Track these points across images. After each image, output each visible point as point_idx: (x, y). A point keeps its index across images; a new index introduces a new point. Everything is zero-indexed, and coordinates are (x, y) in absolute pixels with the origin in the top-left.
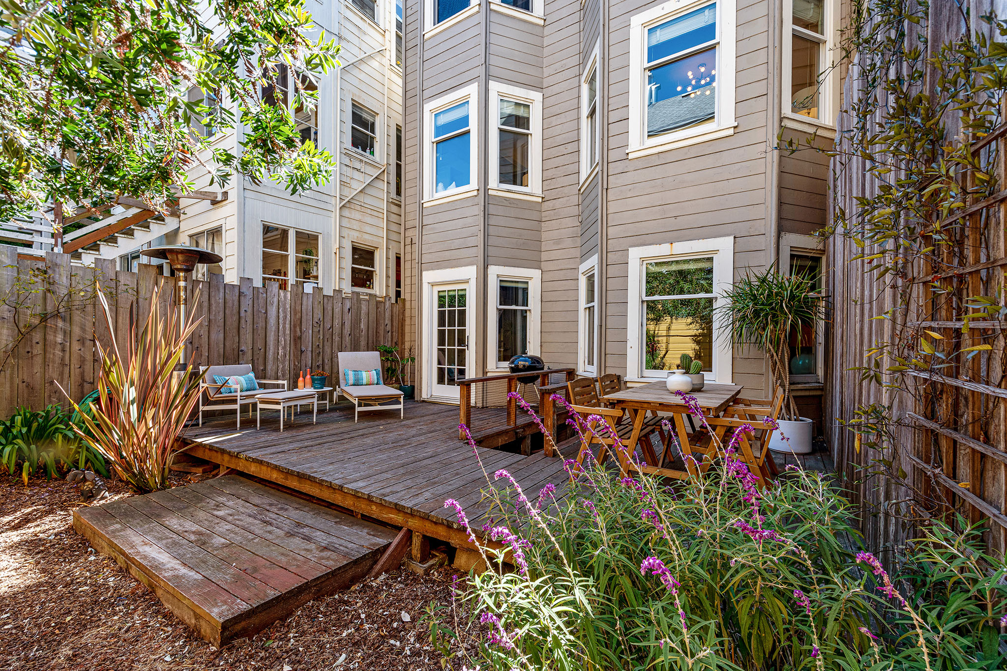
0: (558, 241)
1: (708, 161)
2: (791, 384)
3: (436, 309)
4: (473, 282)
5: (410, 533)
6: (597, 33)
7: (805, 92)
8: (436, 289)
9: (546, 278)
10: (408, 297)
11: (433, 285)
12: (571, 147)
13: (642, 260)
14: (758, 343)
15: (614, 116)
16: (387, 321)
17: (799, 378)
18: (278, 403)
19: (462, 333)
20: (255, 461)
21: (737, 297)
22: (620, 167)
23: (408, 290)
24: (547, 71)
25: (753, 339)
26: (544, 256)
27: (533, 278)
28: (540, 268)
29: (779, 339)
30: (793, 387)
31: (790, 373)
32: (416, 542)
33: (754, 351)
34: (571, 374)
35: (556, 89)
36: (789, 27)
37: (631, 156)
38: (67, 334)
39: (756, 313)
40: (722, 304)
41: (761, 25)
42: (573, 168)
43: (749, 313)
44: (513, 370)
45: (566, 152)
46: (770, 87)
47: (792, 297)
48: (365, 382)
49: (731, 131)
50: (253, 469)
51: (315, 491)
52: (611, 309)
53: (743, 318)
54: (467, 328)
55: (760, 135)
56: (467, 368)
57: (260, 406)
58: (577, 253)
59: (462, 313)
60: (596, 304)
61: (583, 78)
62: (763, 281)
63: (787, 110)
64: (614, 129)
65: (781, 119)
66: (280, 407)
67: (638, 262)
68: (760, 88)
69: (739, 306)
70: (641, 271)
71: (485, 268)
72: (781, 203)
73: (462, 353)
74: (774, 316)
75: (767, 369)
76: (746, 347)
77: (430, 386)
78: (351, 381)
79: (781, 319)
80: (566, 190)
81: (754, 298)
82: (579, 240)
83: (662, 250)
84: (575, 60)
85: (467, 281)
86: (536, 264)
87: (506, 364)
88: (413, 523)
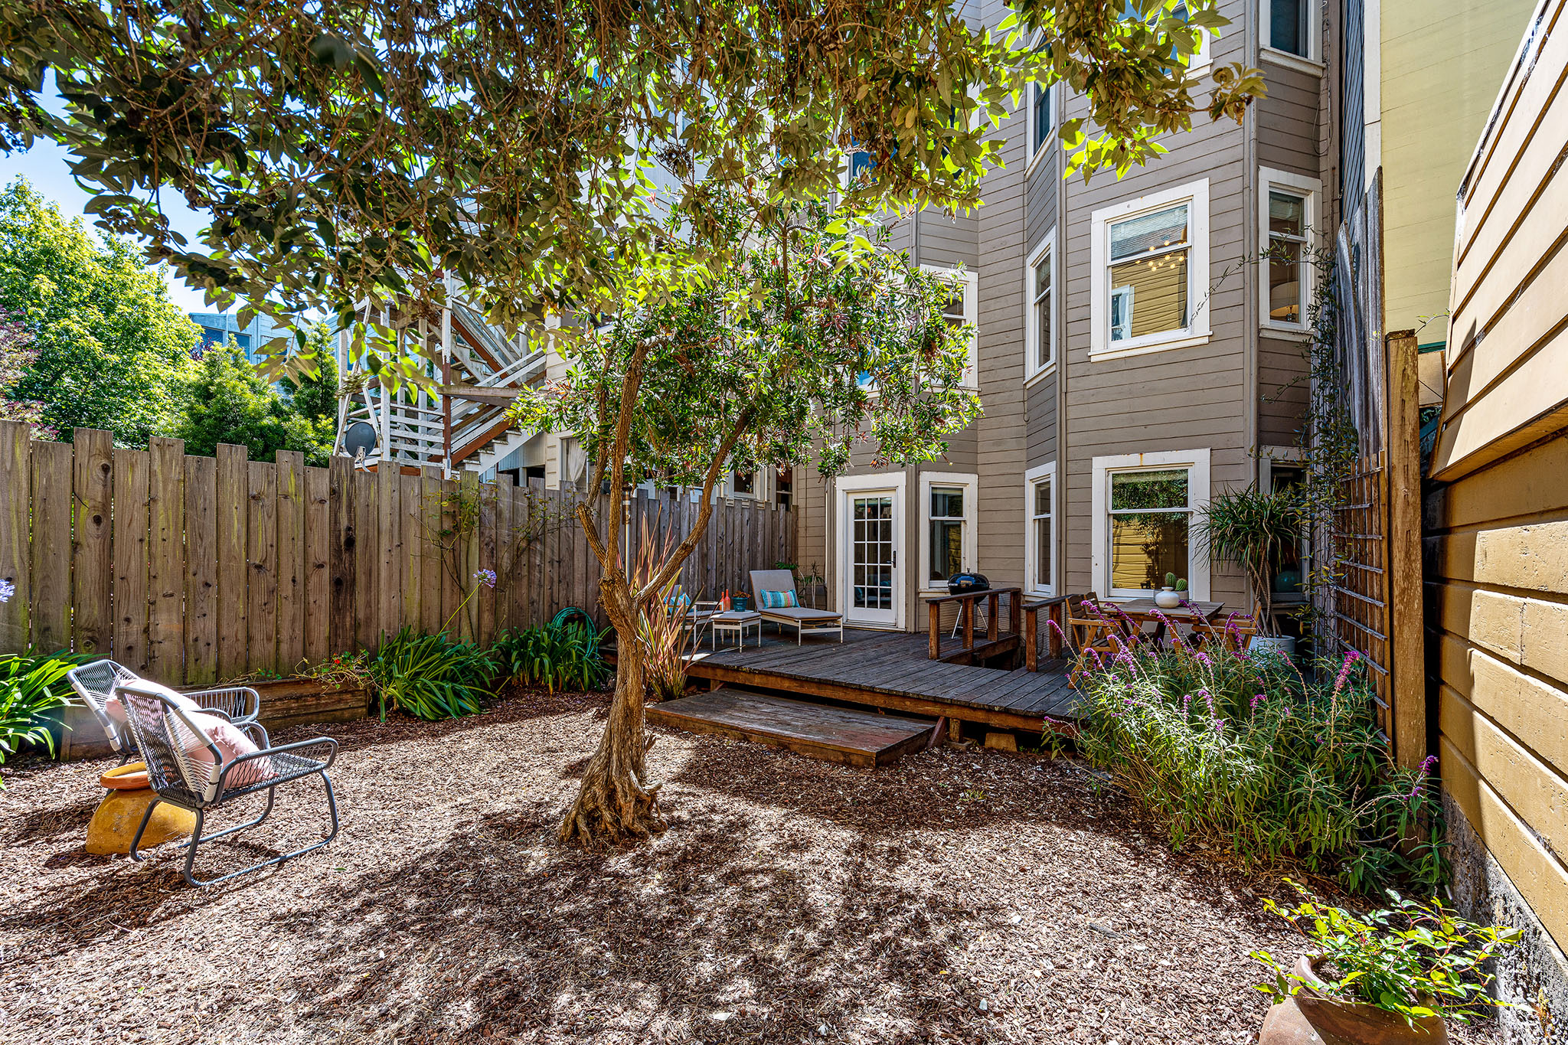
0: (999, 442)
1: (1180, 370)
2: (1272, 602)
3: (852, 520)
4: (902, 491)
5: (947, 721)
6: (1050, 220)
7: (1284, 289)
8: (852, 497)
9: (985, 482)
10: (801, 504)
11: (848, 492)
12: (1015, 336)
13: (1108, 470)
14: (1239, 561)
15: (1073, 315)
16: (781, 534)
17: (1283, 596)
18: (737, 624)
19: (886, 549)
20: (761, 673)
21: (1213, 514)
22: (1080, 369)
23: (802, 494)
24: (982, 248)
25: (1233, 556)
26: (981, 459)
27: (969, 485)
28: (976, 473)
29: (1259, 557)
30: (1275, 606)
31: (1273, 590)
32: (954, 727)
33: (1233, 569)
34: (1016, 594)
35: (994, 269)
36: (1265, 233)
37: (1093, 359)
38: (543, 555)
39: (1237, 532)
40: (1198, 521)
41: (1236, 234)
42: (1018, 359)
43: (1229, 532)
44: (953, 590)
45: (1007, 340)
46: (1247, 297)
47: (1272, 516)
48: (783, 603)
49: (1206, 340)
50: (757, 681)
51: (839, 695)
52: (1072, 523)
53: (1223, 537)
54: (893, 542)
55: (1237, 345)
56: (893, 588)
57: (715, 626)
58: (1023, 456)
59: (887, 526)
60: (1053, 515)
61: (1030, 260)
62: (1242, 499)
63: (1265, 321)
64: (1073, 329)
65: (1259, 331)
66: (739, 628)
67: (1103, 473)
68: (1237, 298)
69: (1218, 523)
70: (1106, 483)
71: (917, 475)
72: (1260, 416)
73: (886, 571)
74: (1255, 534)
75: (1248, 588)
76: (1225, 564)
77: (845, 608)
78: (770, 603)
79: (1261, 537)
80: (1008, 384)
81: (1234, 518)
82: (1024, 441)
83: (1130, 461)
84: (1018, 238)
85: (894, 489)
86: (971, 468)
87: (944, 584)
88: (949, 712)
